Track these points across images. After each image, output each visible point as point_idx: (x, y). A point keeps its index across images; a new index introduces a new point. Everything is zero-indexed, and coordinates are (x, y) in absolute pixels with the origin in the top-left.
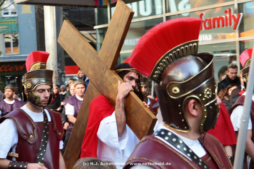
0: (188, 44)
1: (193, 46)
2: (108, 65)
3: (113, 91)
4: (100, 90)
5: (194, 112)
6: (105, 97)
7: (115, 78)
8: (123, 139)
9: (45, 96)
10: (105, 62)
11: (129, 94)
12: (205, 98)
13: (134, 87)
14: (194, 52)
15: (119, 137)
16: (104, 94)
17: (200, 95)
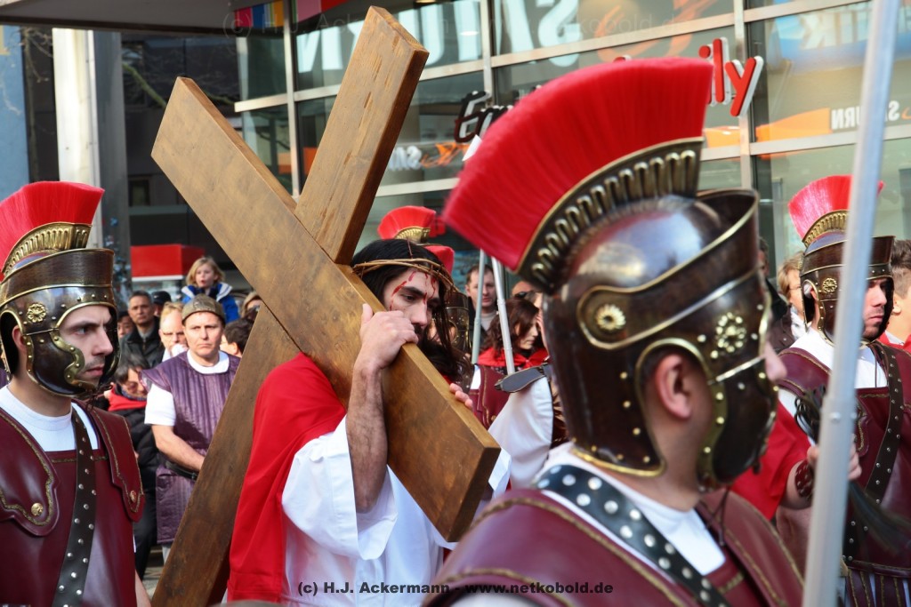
0: (662, 153)
1: (681, 160)
2: (330, 247)
3: (344, 343)
4: (297, 340)
5: (679, 404)
6: (315, 363)
7: (354, 296)
8: (379, 521)
9: (97, 351)
10: (317, 234)
11: (401, 353)
12: (720, 350)
13: (423, 328)
14: (684, 182)
15: (360, 514)
16: (313, 354)
17: (702, 338)
